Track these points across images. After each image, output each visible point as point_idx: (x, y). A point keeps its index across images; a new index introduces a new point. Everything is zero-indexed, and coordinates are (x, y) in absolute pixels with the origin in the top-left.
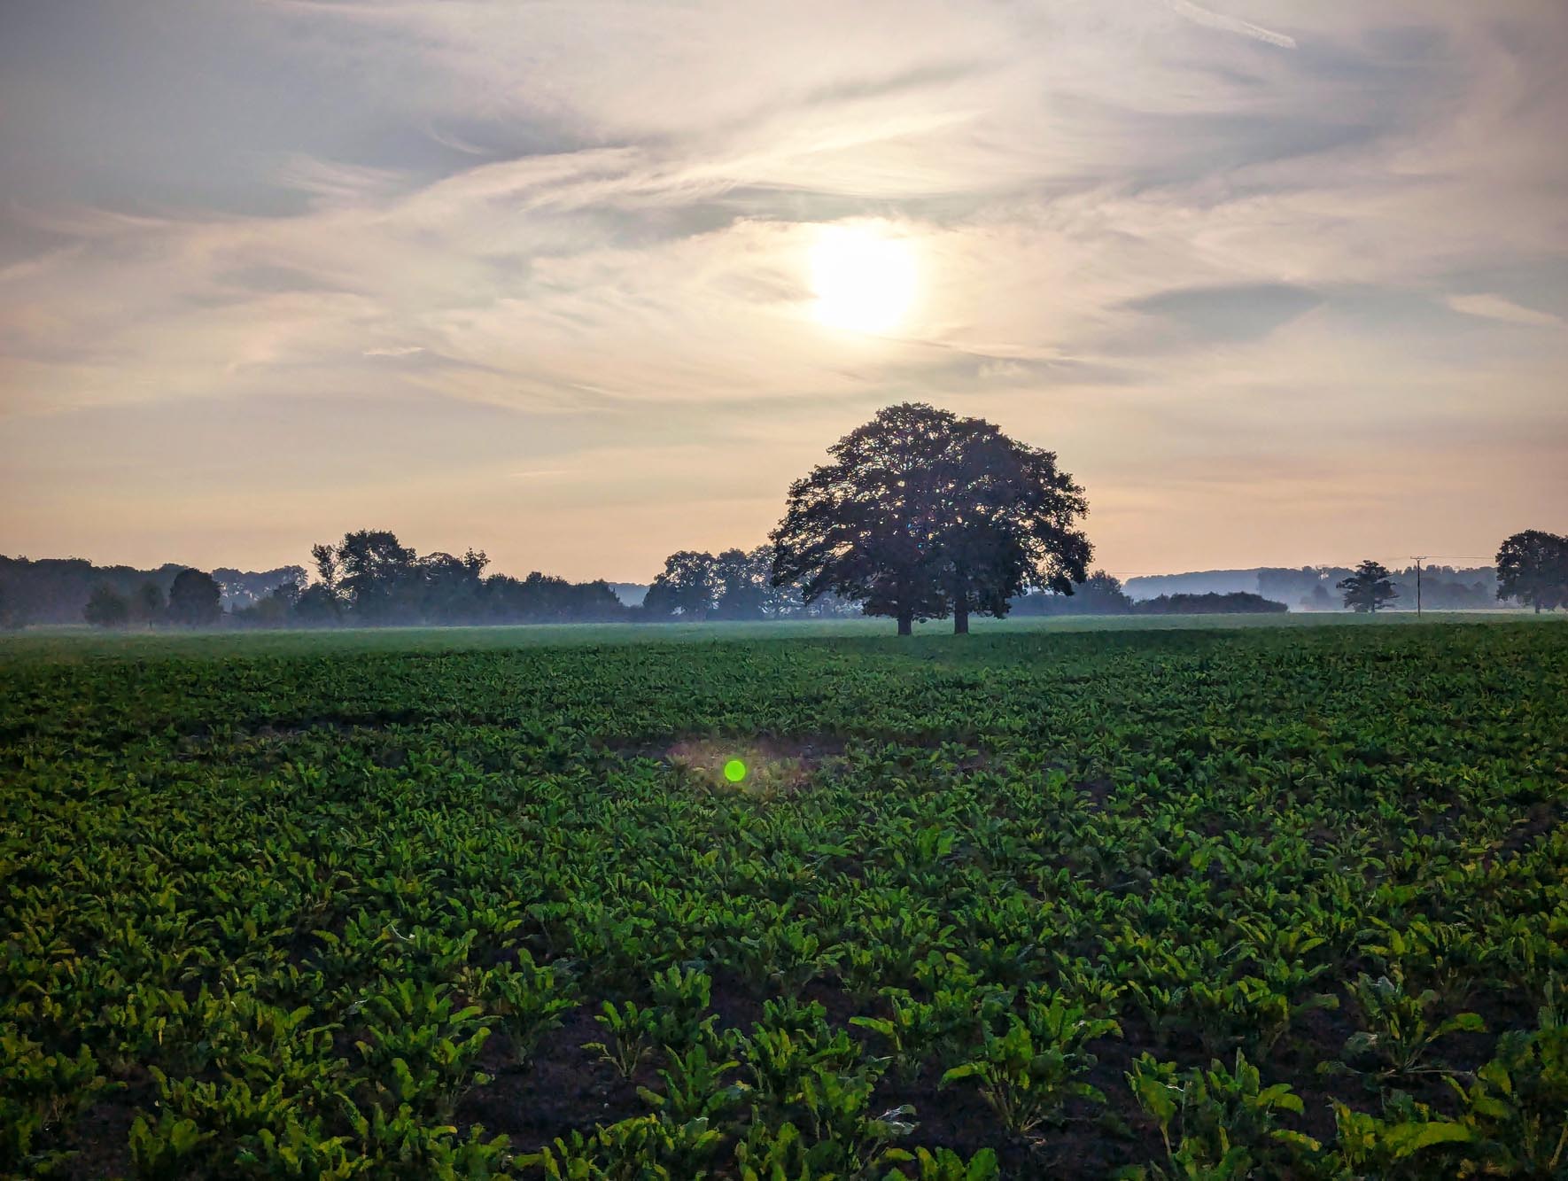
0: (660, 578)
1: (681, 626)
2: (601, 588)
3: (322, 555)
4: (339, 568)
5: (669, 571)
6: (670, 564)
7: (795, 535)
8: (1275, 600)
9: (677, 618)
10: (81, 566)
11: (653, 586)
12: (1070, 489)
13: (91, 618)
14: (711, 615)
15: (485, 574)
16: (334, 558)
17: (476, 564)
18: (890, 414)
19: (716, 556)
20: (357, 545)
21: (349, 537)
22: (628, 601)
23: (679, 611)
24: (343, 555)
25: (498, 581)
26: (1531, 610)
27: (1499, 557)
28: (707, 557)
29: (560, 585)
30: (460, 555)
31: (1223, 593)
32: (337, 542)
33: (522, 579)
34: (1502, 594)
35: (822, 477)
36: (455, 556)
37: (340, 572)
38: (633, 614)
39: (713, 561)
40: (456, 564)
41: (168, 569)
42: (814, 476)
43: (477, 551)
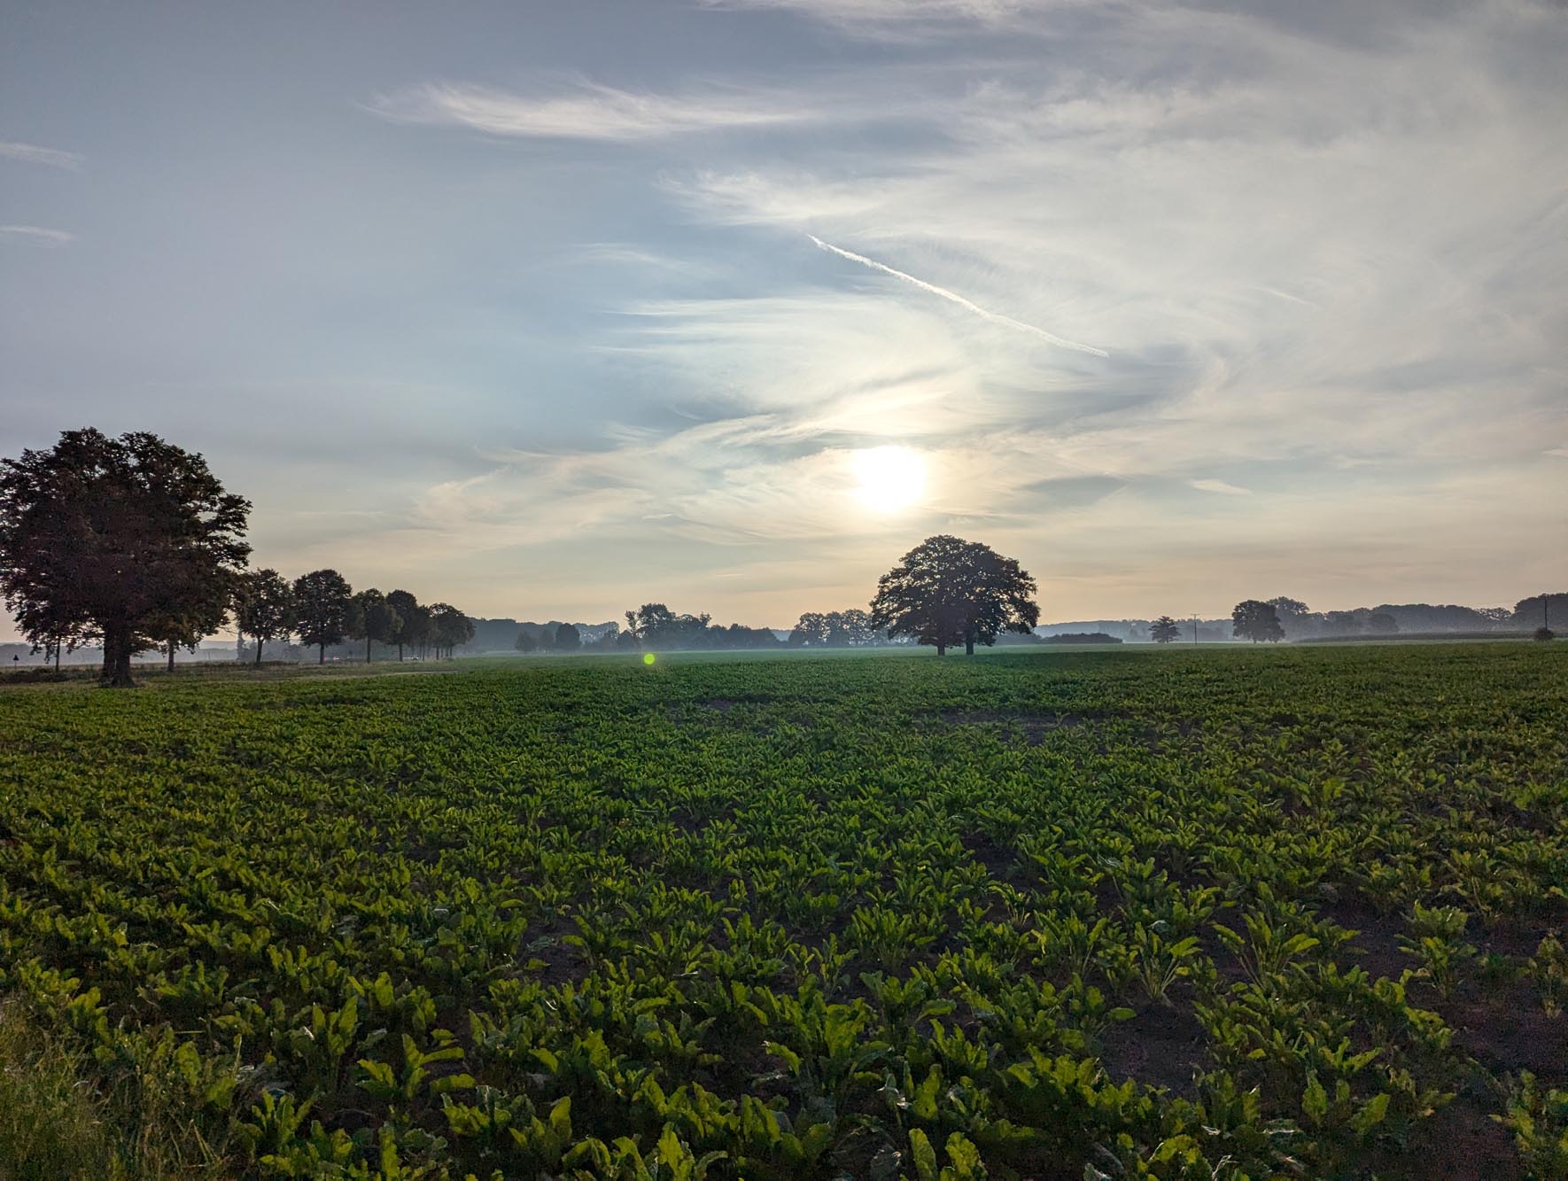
0: (797, 626)
1: (808, 651)
2: (766, 632)
3: (630, 616)
4: (638, 622)
5: (802, 623)
6: (802, 619)
7: (882, 604)
8: (1116, 637)
9: (806, 647)
10: (510, 623)
11: (793, 631)
12: (1028, 579)
13: (517, 648)
14: (822, 644)
15: (710, 625)
16: (636, 617)
17: (705, 620)
18: (931, 541)
19: (825, 615)
20: (648, 611)
21: (643, 607)
22: (781, 638)
23: (807, 643)
24: (640, 616)
25: (717, 629)
26: (1251, 642)
27: (1233, 614)
28: (821, 615)
29: (748, 630)
30: (697, 615)
31: (1088, 633)
32: (637, 609)
33: (728, 628)
34: (1236, 633)
35: (897, 574)
36: (694, 616)
37: (639, 625)
38: (784, 644)
39: (824, 618)
40: (695, 620)
41: (552, 623)
42: (892, 573)
43: (705, 614)
